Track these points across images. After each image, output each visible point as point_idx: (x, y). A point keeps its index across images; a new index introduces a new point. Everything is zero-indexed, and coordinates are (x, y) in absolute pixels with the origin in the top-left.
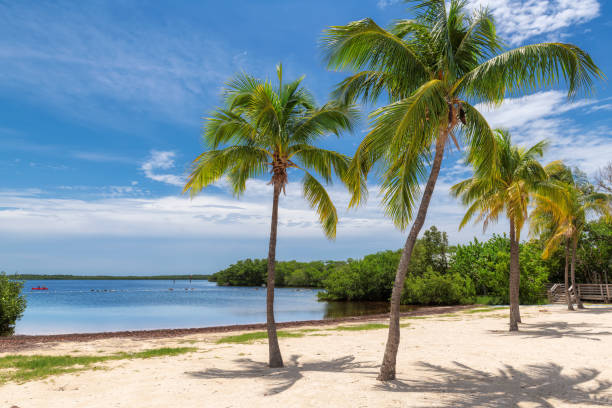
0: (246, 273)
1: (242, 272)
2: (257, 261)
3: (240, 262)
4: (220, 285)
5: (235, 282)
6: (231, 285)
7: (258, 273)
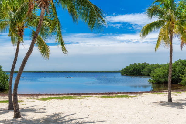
0: (134, 70)
1: (132, 69)
2: (139, 64)
4: (123, 75)
5: (129, 74)
6: (127, 75)
7: (139, 70)
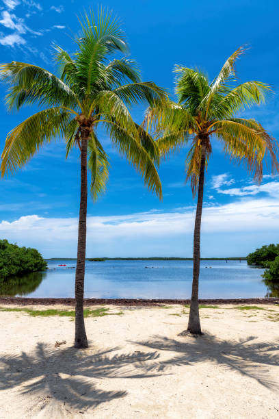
3: (264, 247)
